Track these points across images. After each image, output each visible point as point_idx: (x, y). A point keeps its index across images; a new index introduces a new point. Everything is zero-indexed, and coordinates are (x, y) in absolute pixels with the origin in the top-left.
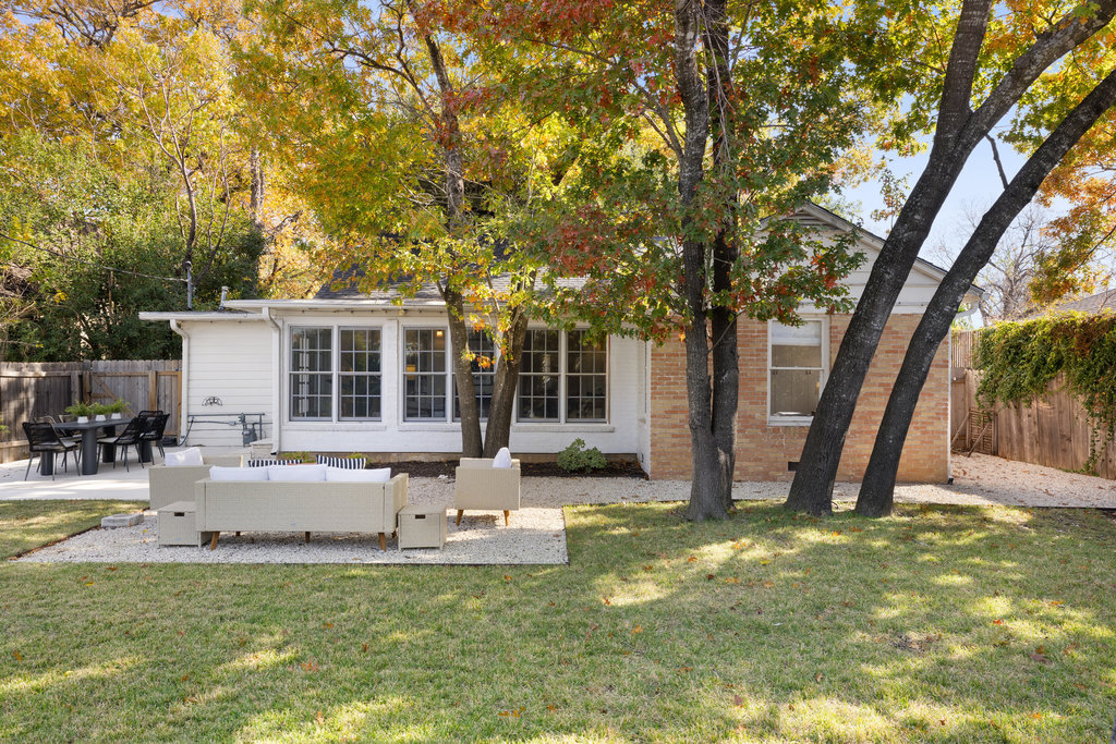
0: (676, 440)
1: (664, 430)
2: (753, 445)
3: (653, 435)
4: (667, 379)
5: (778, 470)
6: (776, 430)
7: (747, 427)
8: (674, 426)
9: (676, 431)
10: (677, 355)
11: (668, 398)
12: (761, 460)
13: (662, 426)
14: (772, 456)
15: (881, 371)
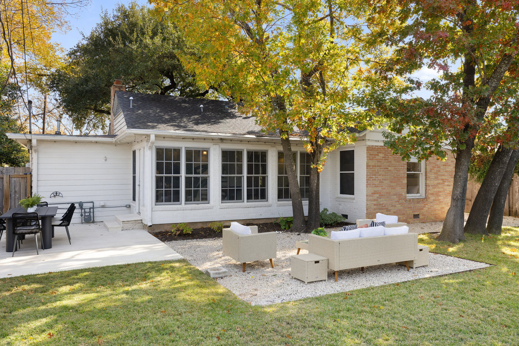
0: (375, 207)
1: (371, 202)
2: (402, 208)
3: (367, 204)
4: (372, 178)
5: (410, 218)
6: (410, 200)
7: (400, 199)
8: (375, 200)
9: (375, 202)
10: (376, 166)
11: (372, 187)
12: (404, 214)
13: (371, 200)
14: (408, 212)
15: (442, 174)
